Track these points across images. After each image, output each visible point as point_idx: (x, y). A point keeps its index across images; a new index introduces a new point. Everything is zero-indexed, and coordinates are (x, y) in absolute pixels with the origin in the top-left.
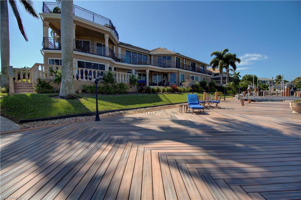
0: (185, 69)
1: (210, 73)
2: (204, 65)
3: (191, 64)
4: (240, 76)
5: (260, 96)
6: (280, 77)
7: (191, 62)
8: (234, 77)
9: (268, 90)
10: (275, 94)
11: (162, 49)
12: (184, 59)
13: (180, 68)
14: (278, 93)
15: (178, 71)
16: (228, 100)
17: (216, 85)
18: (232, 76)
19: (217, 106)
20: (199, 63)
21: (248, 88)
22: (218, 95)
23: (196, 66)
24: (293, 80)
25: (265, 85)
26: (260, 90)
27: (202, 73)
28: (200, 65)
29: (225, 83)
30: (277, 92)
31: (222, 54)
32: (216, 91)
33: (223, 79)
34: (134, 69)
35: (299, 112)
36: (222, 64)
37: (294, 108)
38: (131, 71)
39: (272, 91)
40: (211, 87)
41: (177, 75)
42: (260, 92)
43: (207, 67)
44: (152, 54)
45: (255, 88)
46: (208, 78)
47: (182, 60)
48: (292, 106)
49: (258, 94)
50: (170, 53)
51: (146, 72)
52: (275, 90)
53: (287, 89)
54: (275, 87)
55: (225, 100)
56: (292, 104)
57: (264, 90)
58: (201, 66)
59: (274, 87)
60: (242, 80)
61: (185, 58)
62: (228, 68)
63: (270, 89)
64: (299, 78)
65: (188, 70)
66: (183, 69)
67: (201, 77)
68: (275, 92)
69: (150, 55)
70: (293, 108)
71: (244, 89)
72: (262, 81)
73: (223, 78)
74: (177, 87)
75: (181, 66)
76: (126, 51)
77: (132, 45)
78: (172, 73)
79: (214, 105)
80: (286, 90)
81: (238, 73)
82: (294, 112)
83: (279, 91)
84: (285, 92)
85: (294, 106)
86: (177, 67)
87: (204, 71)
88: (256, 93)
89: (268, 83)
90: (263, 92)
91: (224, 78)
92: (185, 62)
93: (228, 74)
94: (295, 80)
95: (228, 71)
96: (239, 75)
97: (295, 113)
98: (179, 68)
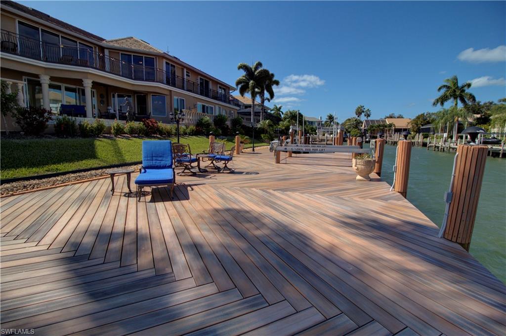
0: (188, 90)
1: (236, 103)
2: (226, 88)
3: (199, 81)
4: (283, 113)
5: (306, 144)
6: (331, 118)
7: (199, 77)
8: (274, 113)
9: (316, 134)
10: (324, 140)
11: (136, 41)
12: (185, 70)
13: (175, 87)
14: (328, 139)
15: (171, 91)
16: (259, 152)
17: (243, 124)
18: (271, 111)
19: (226, 166)
20: (216, 82)
21: (290, 131)
22: (241, 142)
23: (211, 86)
24: (343, 122)
25: (313, 128)
26: (306, 135)
27: (221, 100)
28: (219, 85)
29: (258, 121)
30: (327, 137)
31: (253, 69)
32: (237, 134)
33: (255, 115)
34: (46, 74)
35: (366, 179)
36: (253, 88)
37: (360, 169)
38: (39, 78)
39: (321, 137)
40: (236, 127)
41: (167, 99)
42: (306, 138)
43: (230, 91)
44: (105, 46)
45: (299, 132)
46: (232, 112)
47: (181, 71)
48: (356, 166)
49: (303, 140)
50: (151, 50)
51: (82, 85)
52: (324, 135)
53: (340, 133)
54: (325, 130)
55: (253, 150)
56: (356, 163)
57: (311, 134)
58: (220, 88)
59: (323, 130)
60: (285, 119)
61: (187, 69)
62: (263, 95)
63: (318, 134)
64: (349, 120)
65: (193, 92)
66: (183, 88)
67: (220, 108)
68: (325, 138)
69: (102, 49)
70: (357, 169)
71: (285, 132)
72: (309, 122)
73: (255, 113)
74: (157, 123)
75: (178, 81)
76: (20, 23)
77: (49, 16)
78: (156, 94)
79: (221, 164)
80: (338, 134)
81: (280, 108)
82: (359, 177)
83: (328, 136)
84: (338, 138)
85: (359, 166)
86: (168, 83)
87: (226, 98)
88: (301, 139)
89: (316, 124)
90: (309, 138)
91: (257, 114)
92: (187, 75)
93: (263, 106)
94: (346, 122)
95: (263, 102)
96: (281, 110)
97: (360, 180)
98: (174, 85)
